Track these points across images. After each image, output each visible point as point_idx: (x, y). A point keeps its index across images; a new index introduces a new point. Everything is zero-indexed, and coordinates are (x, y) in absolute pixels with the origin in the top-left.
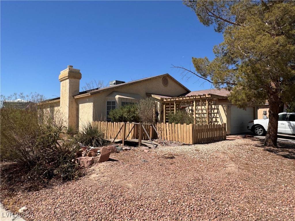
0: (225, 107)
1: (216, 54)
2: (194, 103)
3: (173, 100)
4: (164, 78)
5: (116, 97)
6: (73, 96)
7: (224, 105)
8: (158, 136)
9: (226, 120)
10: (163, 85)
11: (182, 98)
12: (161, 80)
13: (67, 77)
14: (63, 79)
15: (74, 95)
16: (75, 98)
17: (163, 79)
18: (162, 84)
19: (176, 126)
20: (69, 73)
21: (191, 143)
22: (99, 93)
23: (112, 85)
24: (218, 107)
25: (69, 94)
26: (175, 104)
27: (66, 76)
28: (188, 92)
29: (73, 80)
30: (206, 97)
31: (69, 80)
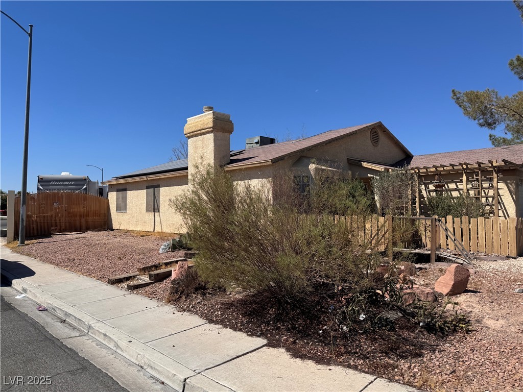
0: (511, 185)
2: (464, 177)
4: (373, 131)
5: (310, 167)
6: (222, 167)
11: (434, 169)
12: (368, 134)
13: (211, 129)
14: (197, 132)
15: (223, 164)
16: (226, 169)
18: (370, 142)
19: (473, 221)
20: (214, 121)
21: (514, 252)
23: (252, 145)
25: (215, 163)
27: (205, 127)
29: (220, 134)
30: (494, 165)
31: (214, 136)
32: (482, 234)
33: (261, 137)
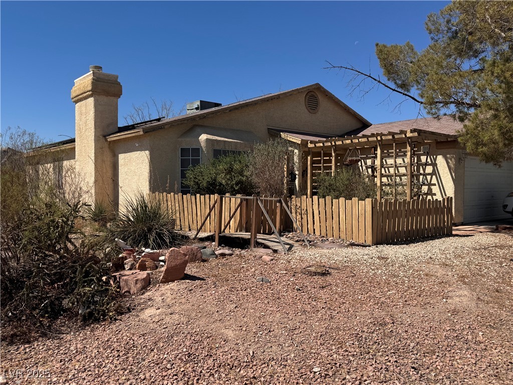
0: (451, 160)
1: (432, 35)
2: (379, 152)
3: (330, 144)
4: (310, 94)
5: (200, 138)
6: (105, 136)
7: (448, 156)
8: (294, 225)
9: (454, 190)
10: (306, 110)
11: (350, 141)
12: (302, 98)
13: (90, 93)
14: (81, 96)
15: (105, 134)
16: (109, 140)
17: (308, 96)
18: (304, 107)
19: (335, 202)
20: (93, 83)
21: (369, 241)
22: (161, 128)
23: (192, 111)
24: (435, 160)
25: (95, 132)
26: (333, 154)
27: (86, 90)
28: (366, 125)
29: (104, 99)
30: (408, 136)
31: (94, 100)
32: (343, 217)
33: (201, 102)
